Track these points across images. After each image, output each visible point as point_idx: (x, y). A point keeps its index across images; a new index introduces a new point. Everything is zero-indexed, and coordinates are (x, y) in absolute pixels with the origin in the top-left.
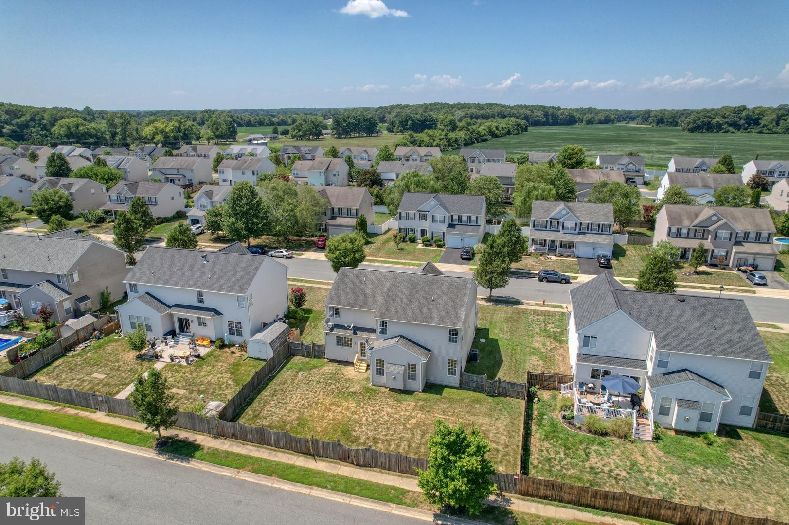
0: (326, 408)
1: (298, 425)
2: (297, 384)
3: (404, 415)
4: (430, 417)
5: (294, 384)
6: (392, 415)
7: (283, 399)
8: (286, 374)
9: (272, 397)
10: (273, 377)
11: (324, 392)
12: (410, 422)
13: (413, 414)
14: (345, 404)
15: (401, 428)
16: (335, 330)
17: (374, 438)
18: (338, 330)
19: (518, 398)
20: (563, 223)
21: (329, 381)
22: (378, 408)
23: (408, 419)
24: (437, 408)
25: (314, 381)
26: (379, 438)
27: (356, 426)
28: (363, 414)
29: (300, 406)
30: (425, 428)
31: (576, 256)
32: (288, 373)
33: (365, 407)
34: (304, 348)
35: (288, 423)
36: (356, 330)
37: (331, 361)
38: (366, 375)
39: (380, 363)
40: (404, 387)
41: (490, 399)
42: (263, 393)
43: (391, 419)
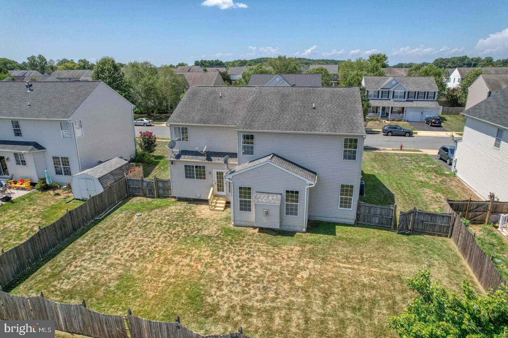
0: (166, 259)
1: (118, 287)
2: (130, 228)
3: (287, 266)
4: (328, 267)
5: (126, 228)
6: (269, 267)
7: (104, 248)
8: (118, 216)
9: (91, 245)
10: (99, 221)
11: (165, 237)
12: (299, 276)
13: (302, 264)
14: (195, 252)
15: (286, 287)
16: (183, 156)
17: (243, 307)
18: (186, 157)
19: (440, 236)
20: (394, 92)
21: (175, 223)
22: (245, 257)
23: (294, 272)
24: (335, 253)
25: (153, 223)
26: (252, 307)
27: (212, 287)
28: (222, 267)
29: (127, 258)
30: (327, 286)
31: (406, 120)
32: (121, 215)
33: (226, 255)
34: (145, 184)
35: (103, 285)
36: (209, 155)
37: (180, 199)
38: (225, 214)
39: (245, 192)
40: (280, 225)
41: (405, 238)
42: (78, 240)
43: (268, 273)
